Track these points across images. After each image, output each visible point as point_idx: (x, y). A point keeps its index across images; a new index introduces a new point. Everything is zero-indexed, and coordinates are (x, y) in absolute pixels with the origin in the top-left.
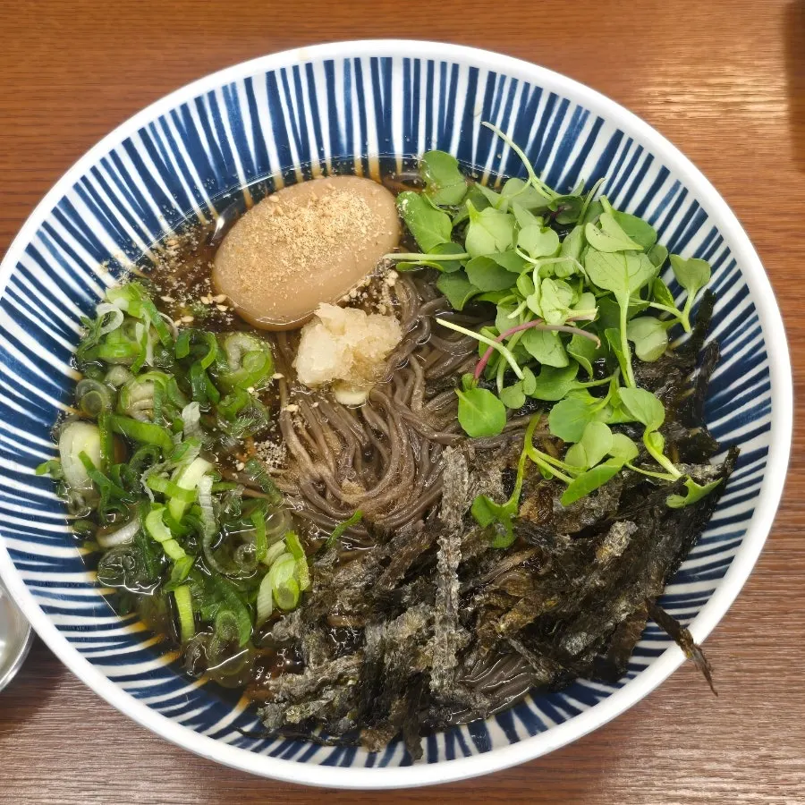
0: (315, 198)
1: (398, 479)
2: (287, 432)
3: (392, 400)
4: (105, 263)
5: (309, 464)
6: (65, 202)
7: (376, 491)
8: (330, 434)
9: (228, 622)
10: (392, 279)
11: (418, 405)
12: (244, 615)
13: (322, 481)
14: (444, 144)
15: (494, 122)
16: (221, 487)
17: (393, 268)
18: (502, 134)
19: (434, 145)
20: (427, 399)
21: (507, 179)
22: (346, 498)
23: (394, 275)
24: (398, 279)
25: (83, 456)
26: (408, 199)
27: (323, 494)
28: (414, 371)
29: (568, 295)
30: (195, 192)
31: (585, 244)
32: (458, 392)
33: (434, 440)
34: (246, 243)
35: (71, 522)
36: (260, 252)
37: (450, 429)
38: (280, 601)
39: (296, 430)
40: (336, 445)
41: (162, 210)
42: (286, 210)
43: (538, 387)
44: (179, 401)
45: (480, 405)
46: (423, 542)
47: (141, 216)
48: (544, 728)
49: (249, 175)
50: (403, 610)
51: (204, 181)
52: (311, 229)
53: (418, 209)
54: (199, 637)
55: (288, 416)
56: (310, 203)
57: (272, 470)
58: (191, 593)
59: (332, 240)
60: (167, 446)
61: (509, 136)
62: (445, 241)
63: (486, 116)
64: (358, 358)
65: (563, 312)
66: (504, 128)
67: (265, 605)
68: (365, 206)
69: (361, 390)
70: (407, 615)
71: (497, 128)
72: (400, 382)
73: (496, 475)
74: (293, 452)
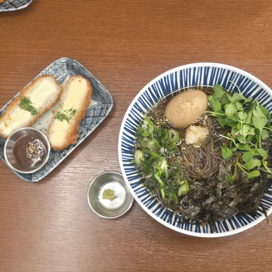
0: (190, 100)
1: (208, 167)
2: (183, 155)
3: (206, 148)
4: (142, 113)
5: (188, 163)
6: (136, 103)
7: (203, 170)
8: (193, 155)
9: (172, 197)
10: (206, 117)
11: (212, 150)
12: (175, 196)
13: (191, 167)
14: (219, 83)
15: (232, 81)
16: (169, 167)
17: (207, 115)
18: (234, 83)
19: (217, 83)
20: (214, 148)
21: (234, 93)
22: (197, 171)
23: (207, 116)
24: (208, 118)
25: (140, 159)
26: (211, 98)
27: (191, 170)
28: (211, 141)
29: (248, 128)
30: (161, 94)
31: (253, 115)
32: (221, 147)
33: (216, 159)
34: (174, 109)
35: (137, 172)
36: (177, 112)
37: (219, 156)
38: (183, 193)
39: (185, 154)
40: (194, 158)
41: (154, 99)
42: (184, 102)
43: (240, 146)
44: (159, 146)
45: (226, 151)
46: (214, 183)
47: (150, 101)
48: (240, 227)
49: (173, 90)
50: (209, 197)
51: (163, 92)
52: (189, 108)
53: (213, 101)
54: (166, 199)
55: (183, 150)
56: (189, 101)
57: (180, 163)
58: (164, 190)
59: (194, 110)
60: (158, 157)
61: (235, 84)
62: (219, 110)
63: (230, 79)
64: (199, 139)
65: (247, 133)
66: (234, 82)
67: (180, 194)
68: (201, 101)
69: (199, 145)
70: (210, 199)
71: (233, 82)
72: (208, 144)
73: (229, 168)
74: (185, 159)
